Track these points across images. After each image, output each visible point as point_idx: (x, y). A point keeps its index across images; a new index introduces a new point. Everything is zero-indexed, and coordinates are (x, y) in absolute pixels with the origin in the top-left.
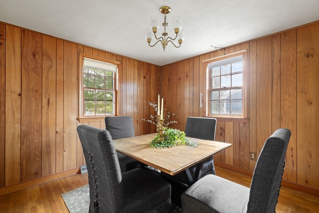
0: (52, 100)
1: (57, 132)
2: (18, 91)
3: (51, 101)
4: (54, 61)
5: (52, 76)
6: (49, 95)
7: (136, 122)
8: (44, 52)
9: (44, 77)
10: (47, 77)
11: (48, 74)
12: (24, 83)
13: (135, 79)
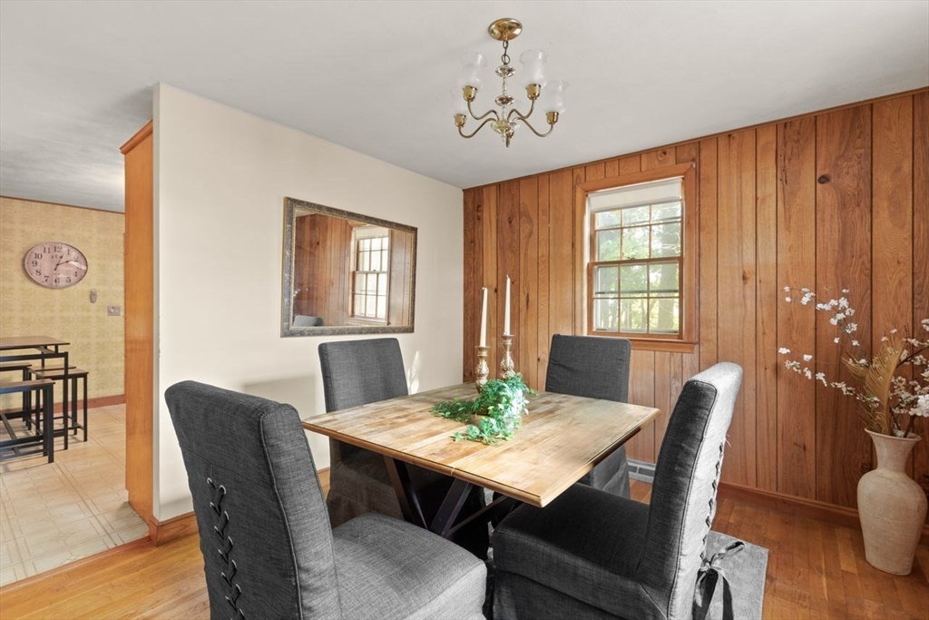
0: (533, 297)
1: (539, 360)
2: (495, 286)
3: (530, 298)
4: (535, 221)
5: (532, 253)
6: (528, 289)
7: (770, 373)
8: (522, 210)
9: (522, 256)
10: (525, 255)
11: (526, 250)
12: (500, 272)
13: (764, 200)
